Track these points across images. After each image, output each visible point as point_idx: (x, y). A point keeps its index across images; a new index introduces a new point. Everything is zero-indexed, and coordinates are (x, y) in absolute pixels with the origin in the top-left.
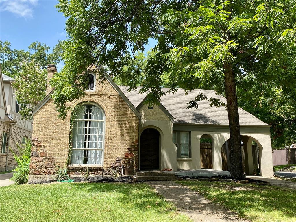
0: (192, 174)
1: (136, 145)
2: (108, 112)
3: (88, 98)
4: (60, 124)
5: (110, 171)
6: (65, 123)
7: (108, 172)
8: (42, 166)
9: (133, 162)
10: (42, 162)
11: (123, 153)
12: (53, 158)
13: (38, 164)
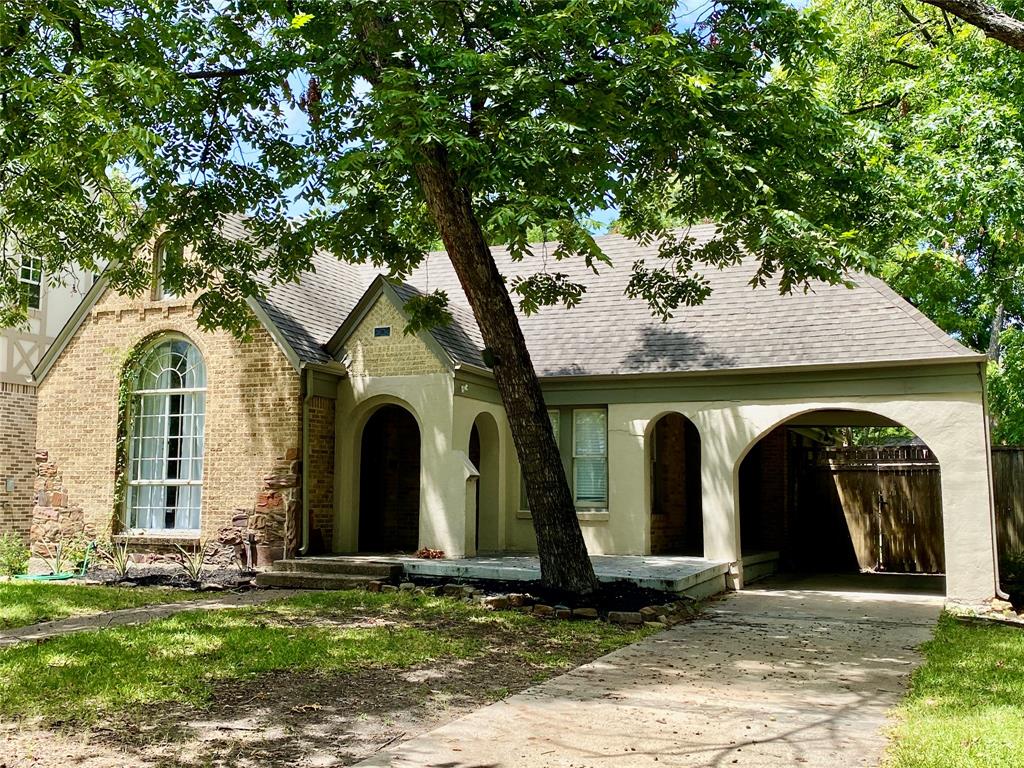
0: (467, 569)
1: (291, 466)
2: (212, 362)
3: (161, 322)
4: (96, 407)
5: (216, 552)
6: (108, 405)
7: (212, 556)
8: (57, 532)
9: (281, 523)
10: (57, 521)
11: (254, 494)
12: (80, 512)
13: (47, 526)
